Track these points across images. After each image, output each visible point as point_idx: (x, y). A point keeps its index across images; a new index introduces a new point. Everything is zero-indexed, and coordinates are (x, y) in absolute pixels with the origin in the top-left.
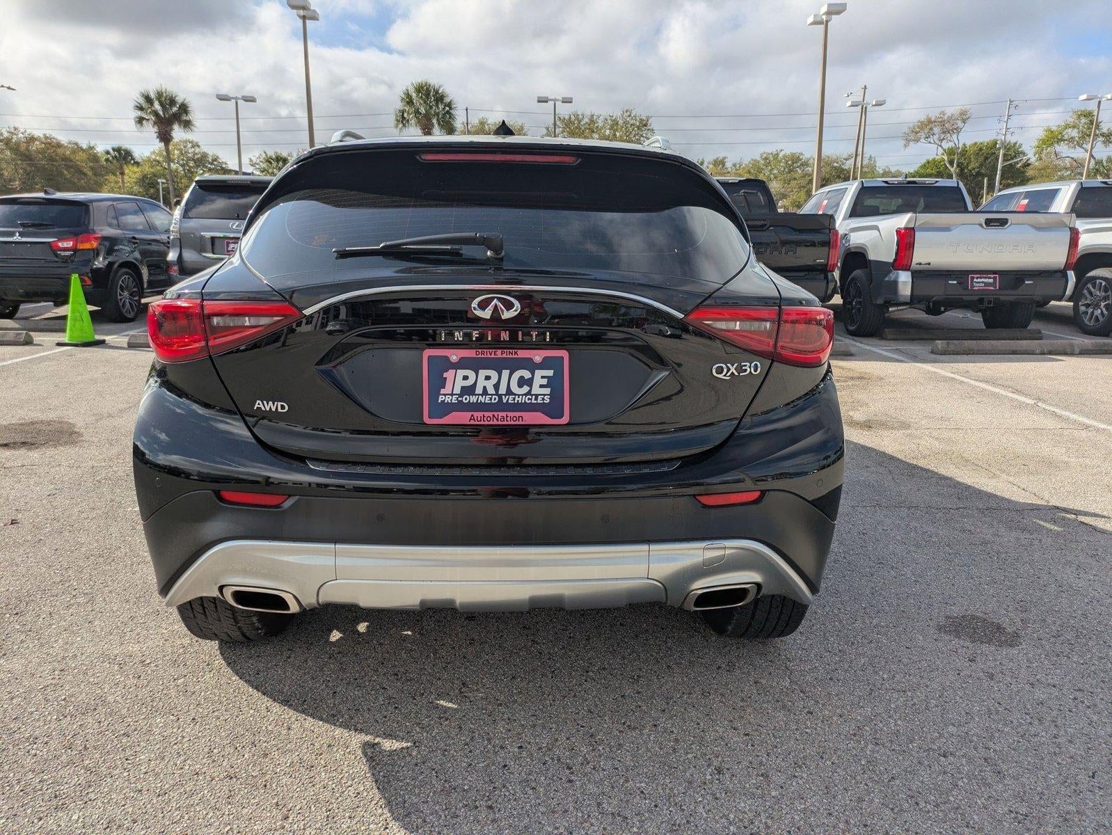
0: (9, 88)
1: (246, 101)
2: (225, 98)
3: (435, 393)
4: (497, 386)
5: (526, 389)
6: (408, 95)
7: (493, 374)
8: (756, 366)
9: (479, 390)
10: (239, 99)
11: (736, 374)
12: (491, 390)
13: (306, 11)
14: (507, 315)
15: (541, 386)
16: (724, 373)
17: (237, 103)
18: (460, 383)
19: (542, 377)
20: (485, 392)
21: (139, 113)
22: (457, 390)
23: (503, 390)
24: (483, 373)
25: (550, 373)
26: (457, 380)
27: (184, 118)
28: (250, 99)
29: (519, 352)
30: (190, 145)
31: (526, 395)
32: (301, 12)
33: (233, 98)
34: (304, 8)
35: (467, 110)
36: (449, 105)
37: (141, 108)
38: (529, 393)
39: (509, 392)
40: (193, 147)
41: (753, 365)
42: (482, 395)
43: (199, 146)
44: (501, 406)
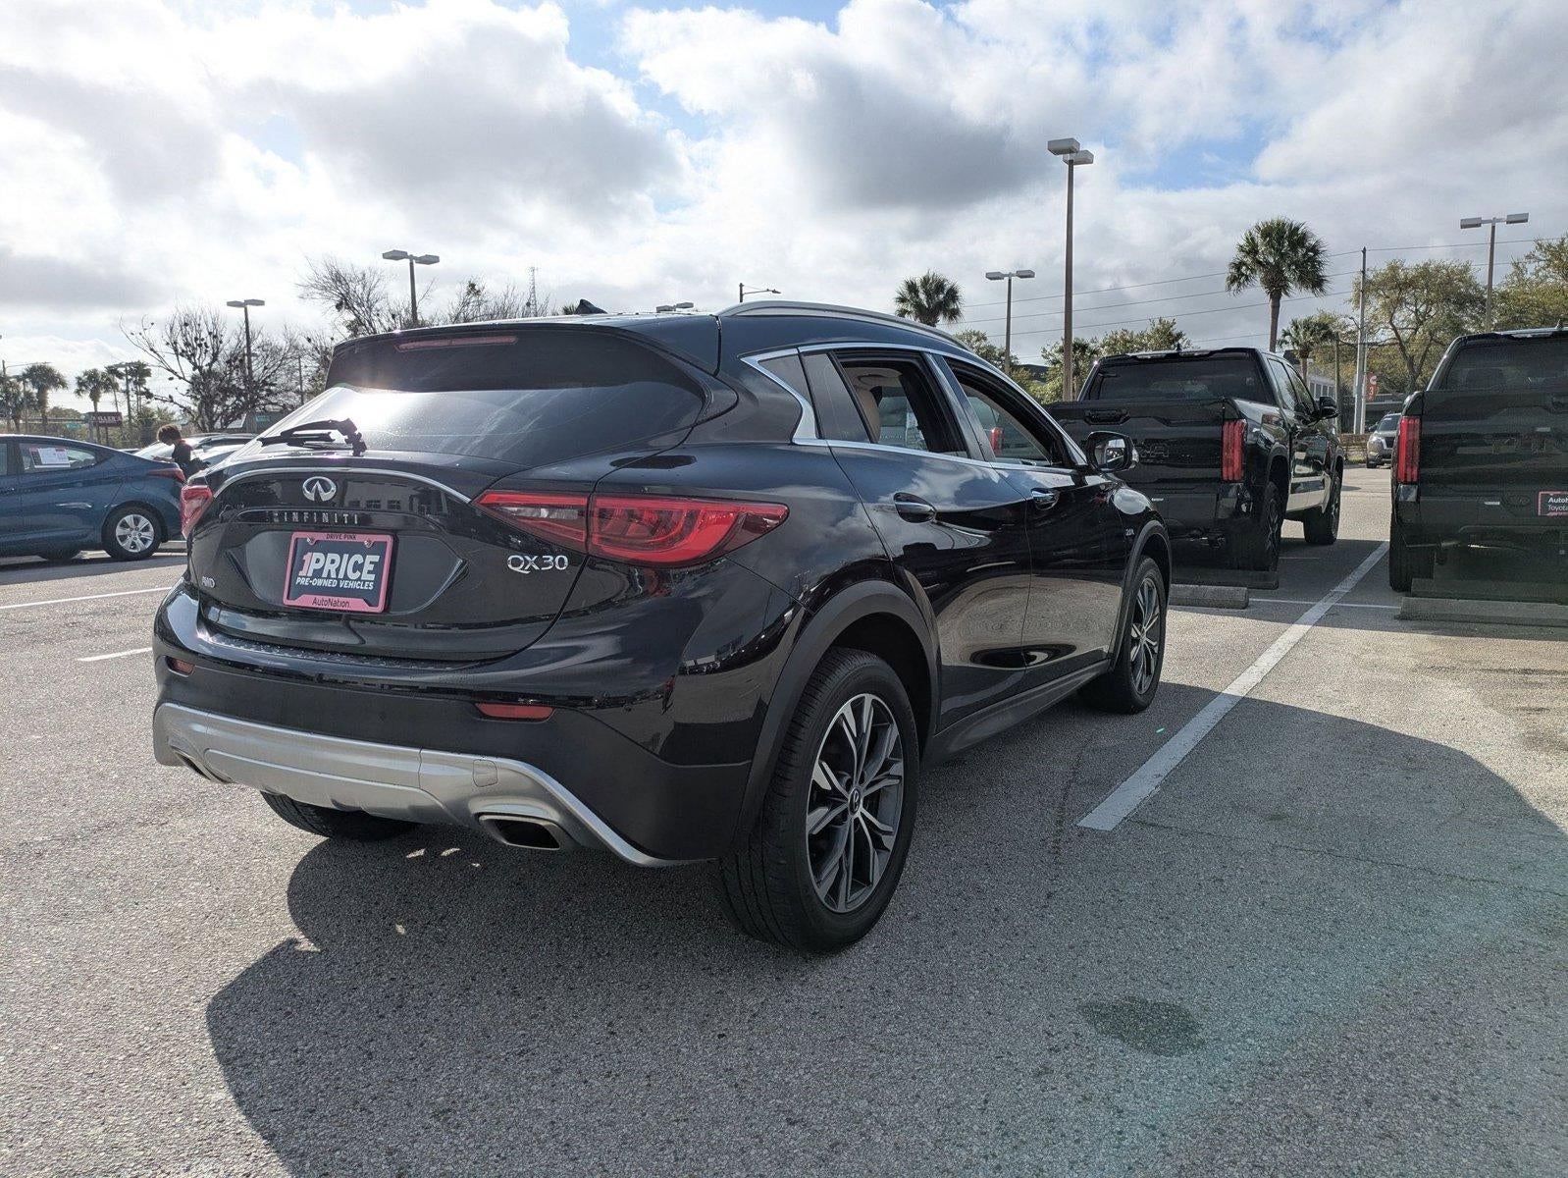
0: (774, 292)
1: (1021, 277)
2: (995, 276)
3: (294, 574)
4: (338, 570)
5: (358, 573)
6: (1251, 240)
7: (336, 557)
8: (561, 560)
9: (325, 575)
10: (1013, 275)
11: (537, 568)
12: (333, 575)
13: (1074, 155)
14: (326, 496)
15: (369, 572)
16: (522, 566)
17: (1010, 280)
18: (315, 566)
19: (371, 563)
20: (329, 577)
21: (901, 306)
22: (310, 574)
23: (341, 576)
24: (331, 556)
25: (376, 558)
26: (313, 561)
27: (953, 306)
28: (1026, 275)
29: (357, 536)
30: (975, 338)
31: (357, 580)
32: (1068, 157)
33: (1006, 275)
34: (1071, 151)
35: (1364, 251)
36: (1314, 249)
37: (902, 300)
38: (359, 579)
39: (346, 577)
40: (978, 340)
41: (557, 560)
42: (326, 579)
43: (985, 339)
44: (338, 591)
